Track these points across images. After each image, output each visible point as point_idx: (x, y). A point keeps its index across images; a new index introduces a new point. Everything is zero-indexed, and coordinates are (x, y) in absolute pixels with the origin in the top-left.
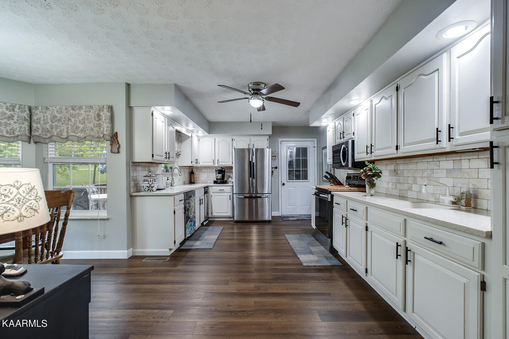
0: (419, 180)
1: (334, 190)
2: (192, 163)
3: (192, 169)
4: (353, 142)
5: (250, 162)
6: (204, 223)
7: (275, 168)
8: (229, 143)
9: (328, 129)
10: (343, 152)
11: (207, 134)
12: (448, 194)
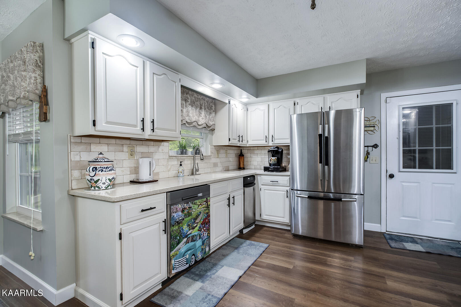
2: (229, 140)
3: (241, 150)
5: (320, 136)
6: (243, 230)
7: (373, 146)
8: (289, 109)
11: (253, 99)
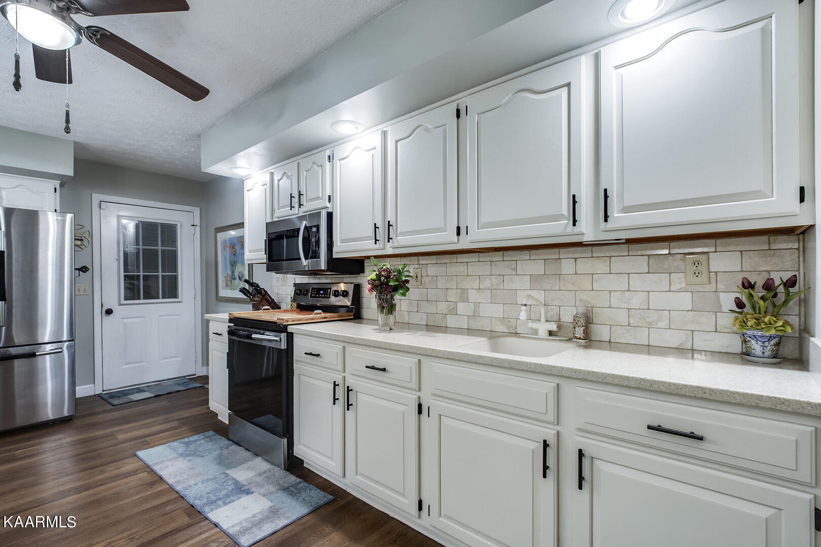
0: (473, 295)
1: (293, 321)
4: (330, 216)
7: (81, 269)
9: (248, 185)
10: (304, 238)
12: (543, 319)
